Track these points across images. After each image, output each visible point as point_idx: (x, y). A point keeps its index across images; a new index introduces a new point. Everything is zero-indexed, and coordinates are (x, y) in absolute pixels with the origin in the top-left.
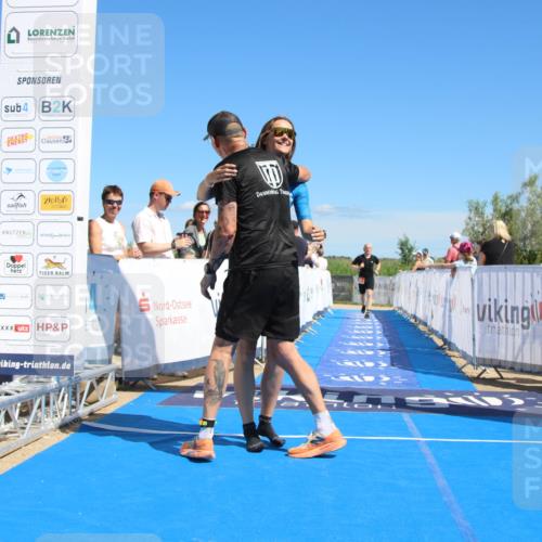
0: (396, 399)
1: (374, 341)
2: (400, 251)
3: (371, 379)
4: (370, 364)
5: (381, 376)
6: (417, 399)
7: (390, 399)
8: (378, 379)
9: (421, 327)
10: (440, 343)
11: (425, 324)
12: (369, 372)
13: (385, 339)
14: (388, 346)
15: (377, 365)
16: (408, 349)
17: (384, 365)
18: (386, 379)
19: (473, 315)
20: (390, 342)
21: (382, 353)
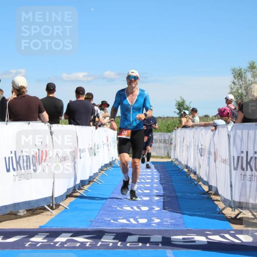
0: (163, 238)
1: (151, 189)
2: (178, 111)
3: (144, 221)
4: (145, 209)
5: (153, 218)
6: (181, 237)
7: (157, 238)
8: (150, 220)
9: (192, 175)
10: (206, 188)
11: (195, 173)
12: (143, 215)
13: (161, 187)
14: (162, 192)
15: (151, 209)
16: (179, 194)
17: (157, 209)
18: (157, 221)
19: (230, 165)
20: (164, 189)
21: (157, 198)
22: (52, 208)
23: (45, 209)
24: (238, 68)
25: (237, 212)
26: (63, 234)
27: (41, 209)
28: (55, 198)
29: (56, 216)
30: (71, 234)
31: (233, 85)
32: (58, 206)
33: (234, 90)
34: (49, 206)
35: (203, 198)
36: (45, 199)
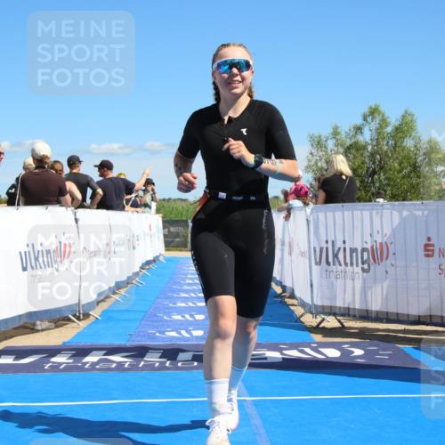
3: (199, 333)
4: (200, 317)
10: (278, 290)
12: (198, 326)
19: (310, 259)
22: (78, 319)
23: (69, 320)
24: (316, 134)
25: (319, 319)
26: (94, 352)
27: (63, 320)
28: (83, 306)
29: (85, 329)
30: (104, 352)
31: (310, 156)
32: (87, 316)
33: (313, 163)
34: (74, 316)
35: (275, 302)
36: (69, 308)
